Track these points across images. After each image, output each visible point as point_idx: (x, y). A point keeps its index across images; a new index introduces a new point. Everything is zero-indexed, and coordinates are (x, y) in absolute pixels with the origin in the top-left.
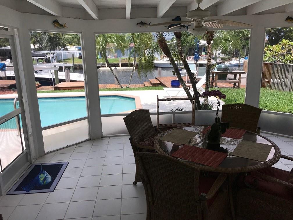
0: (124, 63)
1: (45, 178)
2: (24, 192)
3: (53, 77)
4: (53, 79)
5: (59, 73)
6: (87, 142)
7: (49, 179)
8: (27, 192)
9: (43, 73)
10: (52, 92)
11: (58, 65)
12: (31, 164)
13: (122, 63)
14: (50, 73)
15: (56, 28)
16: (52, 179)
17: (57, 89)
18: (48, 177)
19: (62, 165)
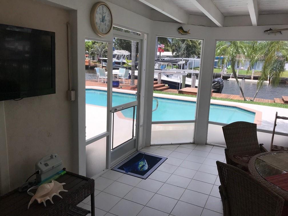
0: (257, 76)
1: (144, 166)
2: (124, 172)
3: (181, 82)
4: (181, 83)
5: (187, 79)
6: (191, 144)
7: (146, 167)
8: (126, 172)
9: (173, 77)
10: (176, 94)
11: (187, 71)
12: (137, 150)
13: (255, 76)
14: (179, 78)
15: (180, 34)
16: (148, 168)
17: (181, 93)
18: (146, 165)
19: (161, 159)
